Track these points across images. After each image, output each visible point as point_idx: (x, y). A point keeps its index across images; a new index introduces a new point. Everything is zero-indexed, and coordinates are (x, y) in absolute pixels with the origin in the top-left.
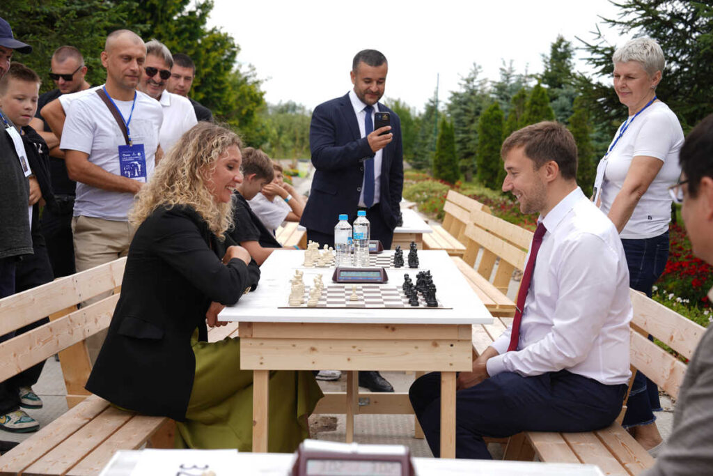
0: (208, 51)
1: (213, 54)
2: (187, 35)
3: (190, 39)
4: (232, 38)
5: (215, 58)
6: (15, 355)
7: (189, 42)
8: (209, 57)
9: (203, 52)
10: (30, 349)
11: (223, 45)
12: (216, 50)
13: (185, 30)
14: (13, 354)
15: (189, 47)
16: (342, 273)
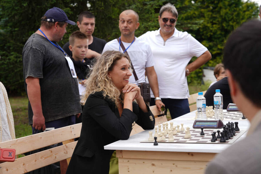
0: (244, 11)
1: (247, 13)
2: (234, 5)
3: (235, 7)
4: (257, 4)
5: (247, 14)
6: (24, 164)
7: (235, 9)
8: (245, 15)
9: (241, 13)
10: (35, 161)
11: (252, 8)
12: (248, 11)
13: (233, 3)
14: (23, 164)
15: (235, 11)
16: (197, 123)
